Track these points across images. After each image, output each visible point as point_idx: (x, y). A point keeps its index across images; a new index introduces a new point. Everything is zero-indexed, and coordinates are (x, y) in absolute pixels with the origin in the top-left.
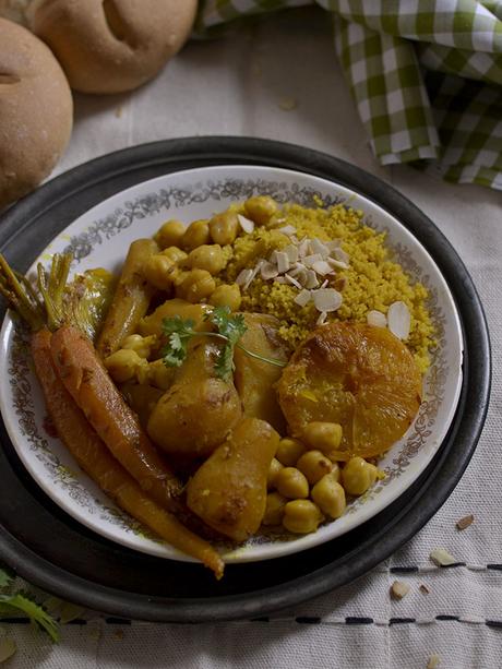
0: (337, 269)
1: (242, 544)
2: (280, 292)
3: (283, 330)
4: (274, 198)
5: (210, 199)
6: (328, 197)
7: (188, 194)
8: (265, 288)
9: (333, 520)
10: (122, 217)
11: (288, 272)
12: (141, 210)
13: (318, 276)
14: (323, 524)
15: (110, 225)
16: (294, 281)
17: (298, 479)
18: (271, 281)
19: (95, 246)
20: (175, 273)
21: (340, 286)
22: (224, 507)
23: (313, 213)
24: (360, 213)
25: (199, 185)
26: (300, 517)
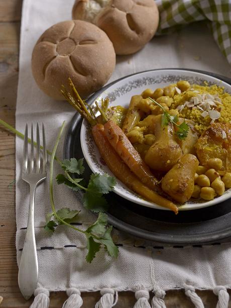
0: (217, 104)
1: (184, 204)
2: (195, 111)
3: (197, 126)
4: (189, 82)
5: (163, 82)
6: (210, 82)
7: (154, 80)
8: (189, 111)
9: (220, 196)
10: (127, 87)
11: (198, 105)
12: (135, 85)
13: (211, 106)
14: (215, 197)
15: (123, 90)
16: (201, 108)
17: (206, 178)
18: (191, 109)
19: (117, 97)
20: (152, 106)
21: (219, 110)
22: (179, 186)
23: (205, 88)
24: (223, 88)
25: (158, 77)
26: (207, 193)
